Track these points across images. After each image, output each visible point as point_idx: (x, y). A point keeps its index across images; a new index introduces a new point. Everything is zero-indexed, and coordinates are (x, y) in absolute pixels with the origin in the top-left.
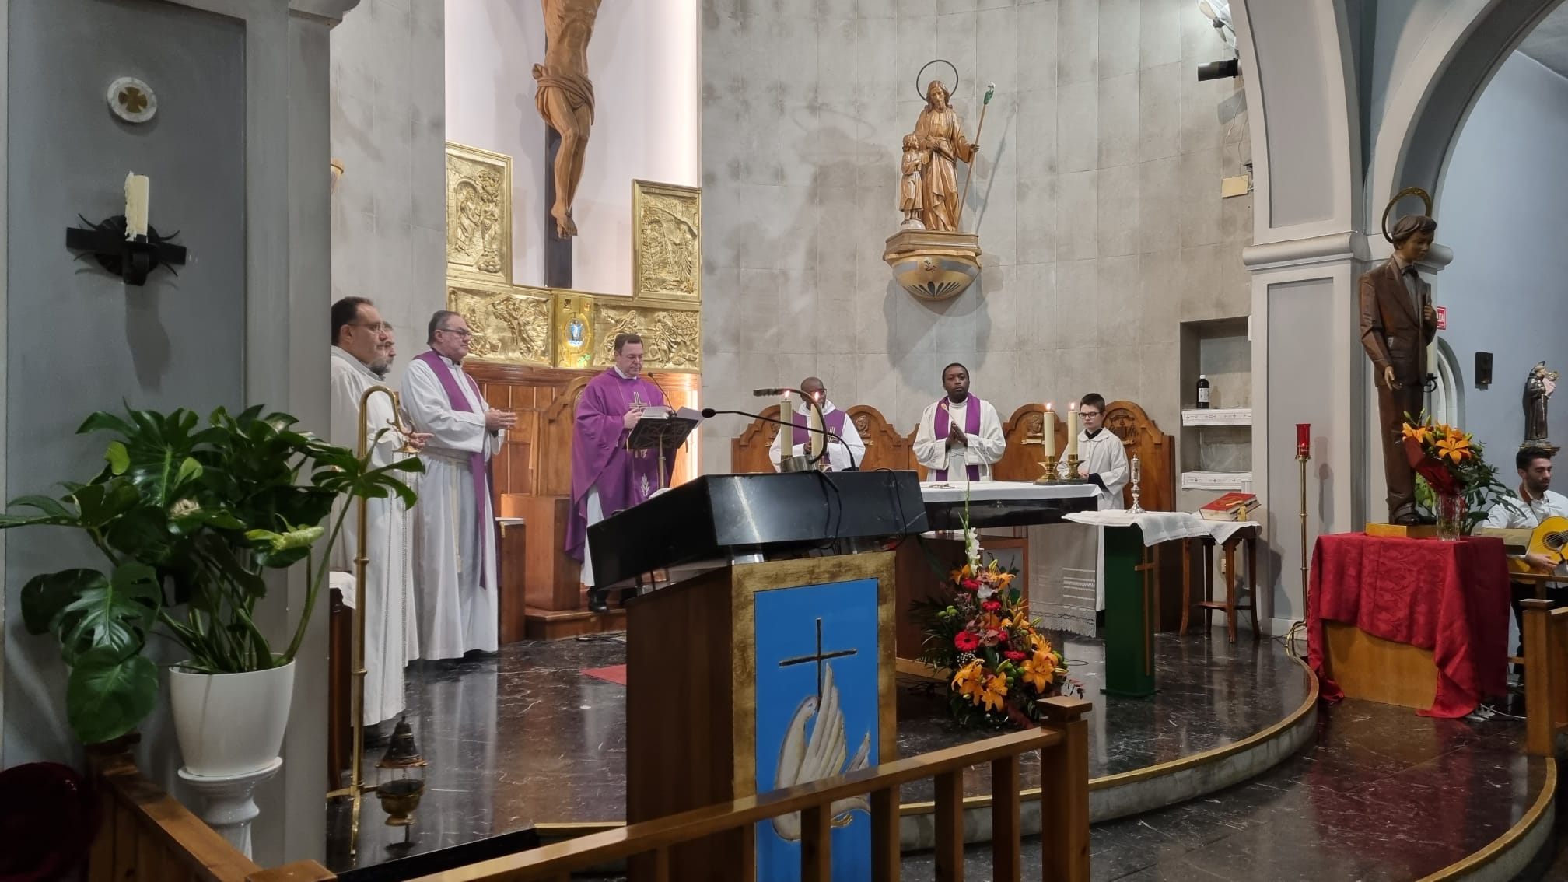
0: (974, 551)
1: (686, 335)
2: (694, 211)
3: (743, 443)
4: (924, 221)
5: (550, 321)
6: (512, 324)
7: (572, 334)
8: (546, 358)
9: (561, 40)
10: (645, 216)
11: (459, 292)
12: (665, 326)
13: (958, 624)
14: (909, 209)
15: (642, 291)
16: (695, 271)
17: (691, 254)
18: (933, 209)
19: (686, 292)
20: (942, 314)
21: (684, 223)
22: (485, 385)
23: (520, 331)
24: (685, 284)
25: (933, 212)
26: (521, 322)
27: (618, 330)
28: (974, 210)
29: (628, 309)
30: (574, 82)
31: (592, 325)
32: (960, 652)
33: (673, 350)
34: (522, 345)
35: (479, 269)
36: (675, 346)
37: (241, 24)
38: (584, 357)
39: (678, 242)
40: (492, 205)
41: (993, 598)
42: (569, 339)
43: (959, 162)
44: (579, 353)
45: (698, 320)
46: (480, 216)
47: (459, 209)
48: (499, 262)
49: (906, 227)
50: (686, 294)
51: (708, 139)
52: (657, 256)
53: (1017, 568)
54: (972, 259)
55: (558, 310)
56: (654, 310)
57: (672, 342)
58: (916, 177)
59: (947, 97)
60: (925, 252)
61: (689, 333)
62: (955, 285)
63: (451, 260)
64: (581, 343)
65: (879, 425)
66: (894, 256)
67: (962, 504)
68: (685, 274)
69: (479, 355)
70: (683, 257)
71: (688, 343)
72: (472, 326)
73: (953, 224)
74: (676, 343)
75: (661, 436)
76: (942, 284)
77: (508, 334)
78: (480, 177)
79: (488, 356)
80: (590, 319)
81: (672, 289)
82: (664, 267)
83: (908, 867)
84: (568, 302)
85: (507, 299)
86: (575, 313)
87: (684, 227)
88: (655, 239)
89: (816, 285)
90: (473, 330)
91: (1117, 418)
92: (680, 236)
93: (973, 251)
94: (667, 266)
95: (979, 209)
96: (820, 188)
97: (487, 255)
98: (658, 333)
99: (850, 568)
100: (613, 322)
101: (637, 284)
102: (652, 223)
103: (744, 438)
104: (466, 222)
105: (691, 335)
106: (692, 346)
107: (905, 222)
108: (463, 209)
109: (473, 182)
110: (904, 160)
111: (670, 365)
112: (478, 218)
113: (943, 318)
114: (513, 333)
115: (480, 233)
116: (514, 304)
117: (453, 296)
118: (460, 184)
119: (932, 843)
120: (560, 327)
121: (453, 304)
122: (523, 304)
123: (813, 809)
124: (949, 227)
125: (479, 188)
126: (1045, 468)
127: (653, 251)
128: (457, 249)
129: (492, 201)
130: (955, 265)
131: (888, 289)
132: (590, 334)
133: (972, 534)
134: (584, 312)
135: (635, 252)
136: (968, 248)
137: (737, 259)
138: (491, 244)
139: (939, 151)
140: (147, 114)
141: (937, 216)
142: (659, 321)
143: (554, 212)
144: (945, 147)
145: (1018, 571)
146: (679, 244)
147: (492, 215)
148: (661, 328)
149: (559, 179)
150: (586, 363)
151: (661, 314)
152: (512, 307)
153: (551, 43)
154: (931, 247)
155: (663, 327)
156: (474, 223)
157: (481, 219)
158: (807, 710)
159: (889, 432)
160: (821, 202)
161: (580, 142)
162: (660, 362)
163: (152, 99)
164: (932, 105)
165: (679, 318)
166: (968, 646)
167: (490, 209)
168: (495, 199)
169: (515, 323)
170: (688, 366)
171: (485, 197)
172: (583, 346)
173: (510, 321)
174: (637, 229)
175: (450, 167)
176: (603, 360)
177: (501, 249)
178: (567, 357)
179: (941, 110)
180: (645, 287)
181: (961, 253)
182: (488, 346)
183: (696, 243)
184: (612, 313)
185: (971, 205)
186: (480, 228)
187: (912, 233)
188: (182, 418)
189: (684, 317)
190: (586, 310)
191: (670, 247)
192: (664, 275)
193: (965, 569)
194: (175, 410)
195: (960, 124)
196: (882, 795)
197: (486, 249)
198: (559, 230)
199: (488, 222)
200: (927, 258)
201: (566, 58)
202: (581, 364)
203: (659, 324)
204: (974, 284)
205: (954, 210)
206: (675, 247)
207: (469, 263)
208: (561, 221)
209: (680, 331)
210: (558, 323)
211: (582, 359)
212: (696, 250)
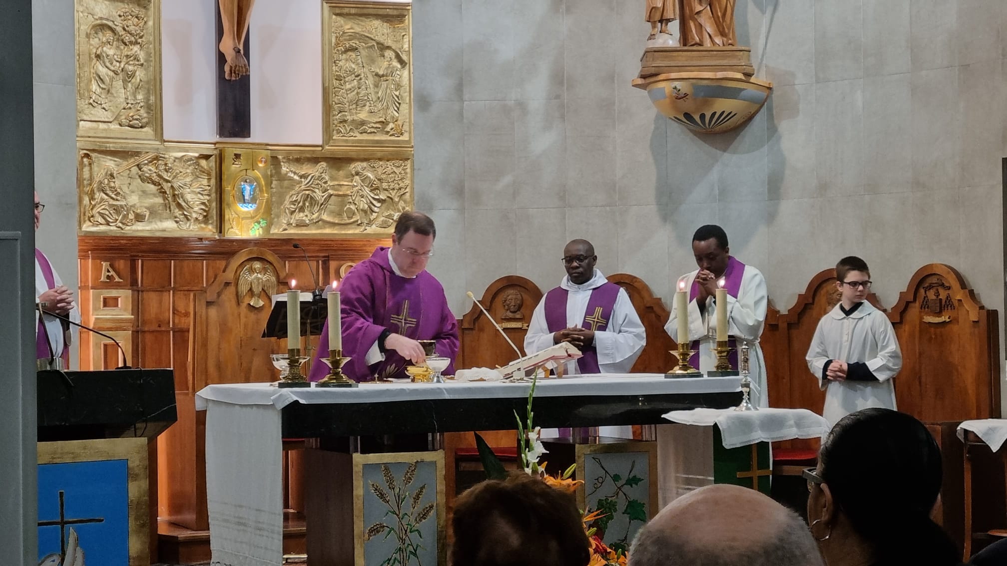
1: (393, 189)
2: (403, 33)
3: (466, 325)
4: (678, 34)
5: (213, 181)
6: (162, 188)
7: (244, 196)
8: (210, 227)
10: (337, 44)
11: (93, 155)
15: (334, 138)
16: (404, 108)
17: (398, 86)
18: (694, 15)
19: (393, 135)
20: (725, 151)
21: (389, 48)
22: (140, 261)
23: (174, 195)
24: (391, 125)
25: (695, 20)
26: (175, 186)
27: (303, 187)
28: (763, 12)
29: (315, 160)
31: (269, 184)
33: (376, 209)
34: (177, 212)
35: (120, 125)
36: (378, 205)
38: (259, 223)
39: (381, 73)
40: (136, 48)
42: (240, 201)
44: (252, 218)
45: (408, 170)
46: (120, 62)
47: (93, 56)
48: (145, 115)
50: (393, 138)
52: (354, 93)
53: (638, 476)
54: (743, 81)
55: (224, 167)
56: (349, 160)
57: (373, 198)
60: (673, 75)
61: (397, 186)
63: (85, 118)
64: (254, 206)
65: (643, 298)
68: (392, 112)
69: (119, 227)
70: (388, 91)
71: (397, 200)
72: (110, 194)
73: (723, 34)
74: (379, 200)
75: (309, 321)
76: (714, 114)
77: (159, 200)
78: (120, 16)
79: (134, 227)
80: (265, 176)
81: (374, 132)
82: (363, 106)
84: (237, 156)
85: (157, 158)
86: (246, 170)
87: (389, 54)
88: (352, 72)
89: (563, 117)
90: (112, 198)
91: (930, 287)
93: (739, 71)
94: (368, 104)
97: (130, 108)
98: (355, 189)
100: (296, 177)
101: (328, 130)
102: (347, 51)
103: (468, 318)
104: (102, 70)
105: (400, 189)
106: (402, 203)
108: (98, 57)
109: (110, 24)
112: (118, 64)
113: (726, 155)
114: (165, 199)
115: (121, 82)
116: (166, 164)
117: (85, 160)
118: (94, 26)
120: (228, 188)
121: (86, 170)
124: (718, 40)
125: (119, 29)
126: (678, 358)
127: (348, 86)
128: (91, 104)
129: (136, 43)
130: (720, 90)
132: (266, 195)
134: (258, 168)
136: (735, 67)
137: (459, 89)
138: (134, 95)
141: (701, 25)
142: (357, 174)
143: (221, 47)
145: (640, 480)
146: (383, 76)
147: (136, 59)
148: (360, 181)
149: (224, 7)
150: (261, 231)
151: (358, 166)
152: (163, 167)
154: (681, 68)
155: (362, 180)
156: (113, 71)
157: (122, 66)
159: (656, 309)
160: (568, 10)
162: (358, 225)
165: (383, 168)
167: (133, 52)
168: (140, 40)
169: (167, 186)
171: (127, 38)
172: (257, 210)
173: (160, 184)
174: (329, 59)
175: (81, 9)
176: (285, 226)
177: (147, 99)
178: (238, 224)
180: (339, 132)
181: (721, 75)
182: (131, 216)
183: (406, 73)
186: (121, 75)
187: (655, 51)
189: (390, 166)
190: (261, 165)
192: (363, 116)
197: (129, 101)
198: (227, 68)
199: (131, 68)
200: (677, 84)
202: (254, 232)
203: (357, 178)
204: (764, 110)
205: (724, 15)
206: (377, 78)
207: (107, 120)
208: (229, 57)
209: (385, 185)
210: (224, 184)
211: (257, 226)
212: (405, 81)
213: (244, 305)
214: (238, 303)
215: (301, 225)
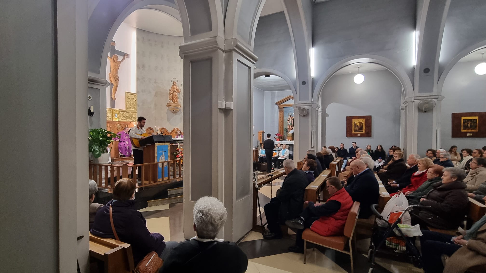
0: (179, 146)
1: (135, 116)
2: (136, 97)
4: (173, 101)
5: (112, 113)
8: (112, 119)
9: (114, 70)
10: (128, 97)
12: (131, 115)
13: (177, 154)
14: (170, 99)
16: (136, 106)
18: (174, 99)
19: (134, 109)
20: (175, 114)
21: (134, 99)
27: (123, 115)
29: (125, 112)
30: (116, 76)
31: (119, 114)
32: (177, 158)
34: (107, 117)
36: (133, 118)
37: (100, 89)
41: (181, 151)
42: (115, 116)
43: (178, 93)
45: (136, 114)
49: (170, 102)
51: (138, 86)
54: (180, 107)
55: (113, 112)
56: (129, 112)
58: (171, 95)
59: (176, 83)
62: (177, 111)
64: (117, 117)
66: (168, 106)
67: (177, 141)
68: (134, 107)
70: (134, 104)
76: (175, 110)
81: (132, 109)
82: (131, 105)
83: (171, 176)
84: (114, 110)
88: (129, 101)
89: (156, 109)
92: (133, 101)
95: (181, 100)
96: (156, 95)
99: (165, 144)
101: (126, 109)
102: (129, 98)
106: (135, 118)
107: (170, 101)
110: (170, 92)
111: (132, 121)
119: (173, 175)
122: (108, 111)
123: (163, 163)
124: (176, 102)
127: (129, 103)
130: (177, 108)
131: (167, 110)
133: (179, 144)
135: (126, 102)
136: (179, 106)
137: (143, 105)
139: (175, 91)
140: (91, 99)
143: (112, 96)
144: (176, 91)
149: (113, 91)
153: (112, 70)
158: (162, 156)
160: (156, 97)
161: (117, 86)
163: (91, 97)
164: (174, 85)
165: (133, 113)
166: (178, 157)
170: (135, 121)
174: (126, 100)
178: (115, 119)
179: (175, 85)
180: (128, 109)
181: (178, 106)
184: (122, 112)
185: (180, 99)
188: (96, 130)
189: (134, 113)
190: (118, 112)
191: (132, 102)
192: (131, 107)
193: (178, 148)
194: (95, 129)
195: (178, 87)
196: (168, 162)
198: (113, 99)
200: (173, 107)
201: (114, 73)
202: (117, 120)
204: (180, 111)
205: (177, 100)
208: (113, 98)
209: (133, 115)
210: (113, 114)
211: (117, 119)
212: (136, 103)
213: (117, 130)
214: (116, 129)
215: (123, 120)
